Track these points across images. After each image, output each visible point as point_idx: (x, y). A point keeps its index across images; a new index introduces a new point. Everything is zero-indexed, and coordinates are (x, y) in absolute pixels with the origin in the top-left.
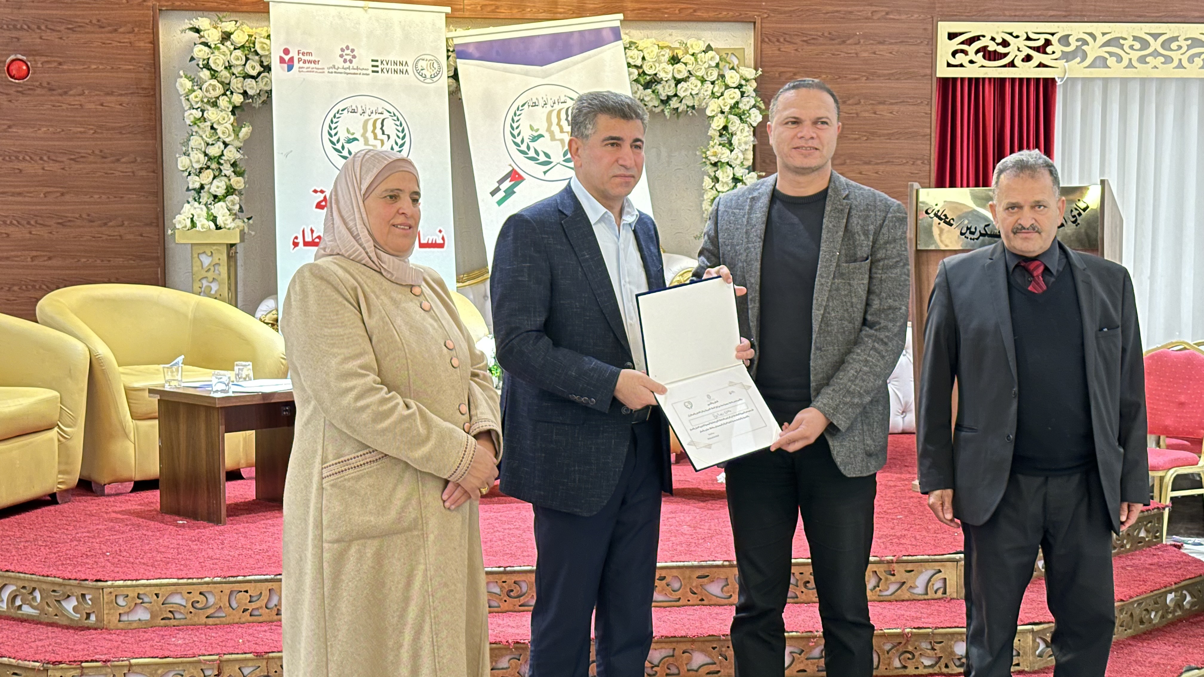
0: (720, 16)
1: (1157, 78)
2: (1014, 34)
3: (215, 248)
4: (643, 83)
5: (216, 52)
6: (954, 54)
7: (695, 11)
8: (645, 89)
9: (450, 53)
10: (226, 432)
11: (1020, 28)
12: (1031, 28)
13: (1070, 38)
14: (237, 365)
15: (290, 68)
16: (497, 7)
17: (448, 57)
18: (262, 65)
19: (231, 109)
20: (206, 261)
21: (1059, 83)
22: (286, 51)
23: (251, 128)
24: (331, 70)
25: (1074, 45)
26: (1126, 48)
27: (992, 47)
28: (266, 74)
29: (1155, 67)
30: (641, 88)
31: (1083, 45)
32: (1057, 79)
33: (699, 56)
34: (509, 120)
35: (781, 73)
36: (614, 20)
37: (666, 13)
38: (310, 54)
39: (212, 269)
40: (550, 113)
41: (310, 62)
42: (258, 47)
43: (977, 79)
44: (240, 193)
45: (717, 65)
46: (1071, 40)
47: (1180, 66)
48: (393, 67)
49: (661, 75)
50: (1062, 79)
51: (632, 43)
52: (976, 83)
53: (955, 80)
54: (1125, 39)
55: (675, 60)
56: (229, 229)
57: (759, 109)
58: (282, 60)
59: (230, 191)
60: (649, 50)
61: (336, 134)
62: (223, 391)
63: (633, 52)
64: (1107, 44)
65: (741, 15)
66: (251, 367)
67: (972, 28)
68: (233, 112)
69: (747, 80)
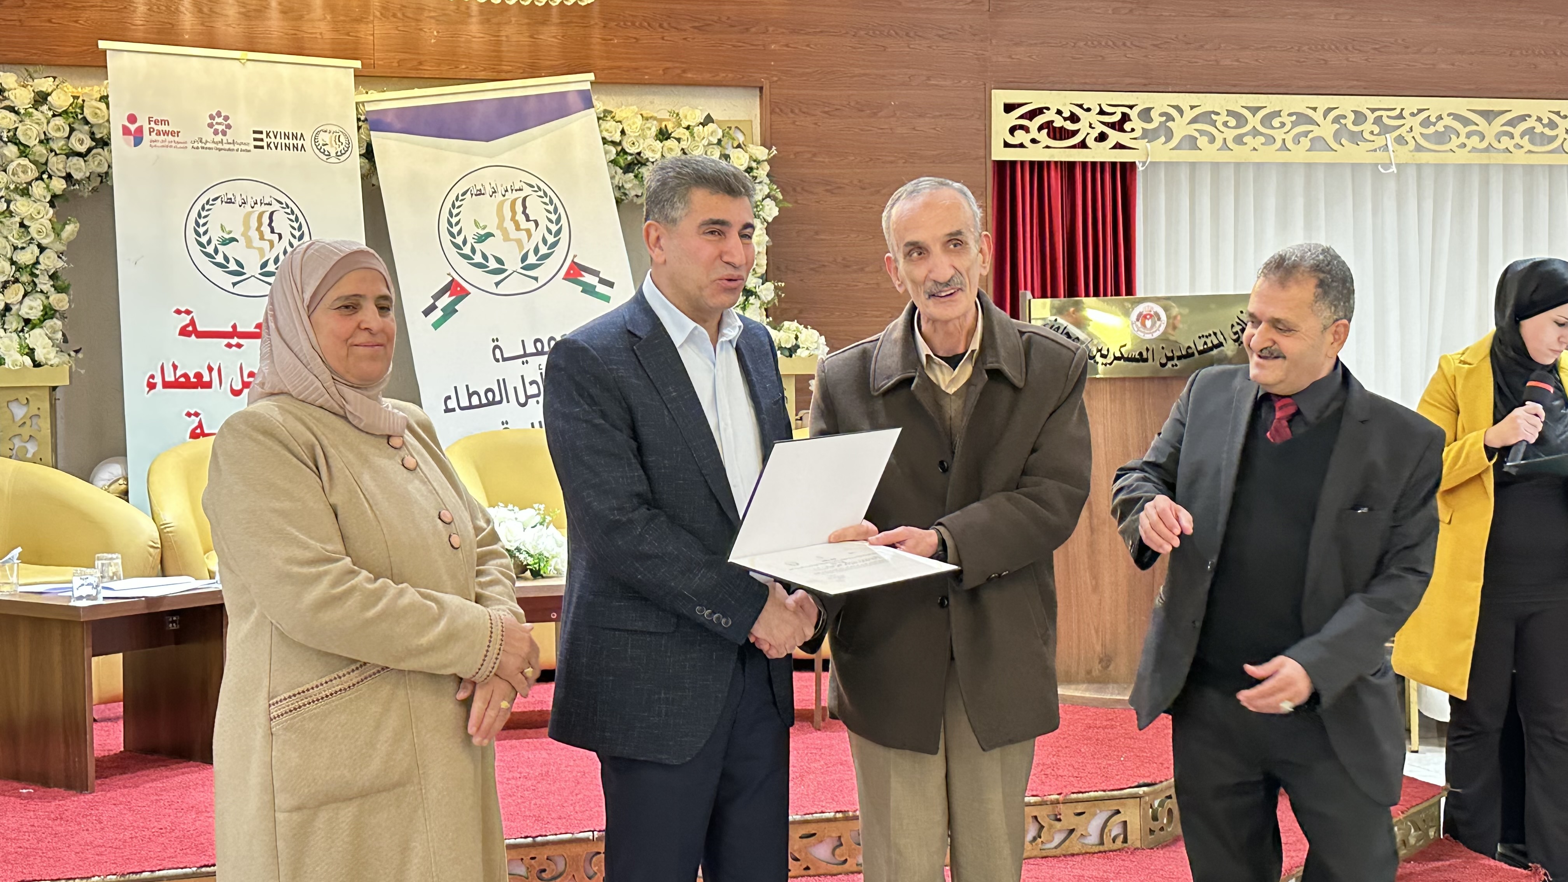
0: (717, 78)
1: (1255, 164)
2: (1085, 107)
3: (32, 392)
4: (623, 165)
5: (27, 121)
6: (1012, 130)
7: (684, 71)
8: (625, 173)
9: (360, 124)
10: (94, 656)
11: (1091, 99)
12: (1105, 99)
13: (1152, 113)
14: (99, 559)
15: (138, 141)
16: (420, 63)
17: (359, 128)
18: (93, 139)
19: (48, 199)
20: (19, 412)
21: (1140, 168)
22: (132, 119)
23: (78, 225)
24: (196, 145)
25: (1157, 120)
26: (1219, 124)
27: (1059, 122)
28: (100, 150)
29: (1255, 149)
30: (620, 171)
31: (1167, 121)
32: (1137, 163)
33: (696, 129)
34: (445, 214)
35: (796, 154)
36: (582, 81)
37: (647, 74)
38: (166, 122)
39: (28, 423)
40: (501, 205)
41: (166, 133)
42: (87, 113)
43: (1040, 163)
44: (63, 317)
45: (720, 141)
46: (1154, 114)
47: (1284, 147)
48: (283, 141)
49: (647, 154)
50: (1144, 163)
51: (607, 112)
52: (1038, 167)
53: (1013, 163)
54: (1218, 114)
55: (663, 135)
56: (51, 366)
57: (775, 199)
58: (126, 131)
59: (49, 313)
60: (630, 122)
61: (205, 233)
62: (89, 597)
63: (609, 124)
64: (1194, 121)
65: (743, 77)
66: (119, 561)
67: (1033, 98)
68: (52, 204)
69: (758, 162)
